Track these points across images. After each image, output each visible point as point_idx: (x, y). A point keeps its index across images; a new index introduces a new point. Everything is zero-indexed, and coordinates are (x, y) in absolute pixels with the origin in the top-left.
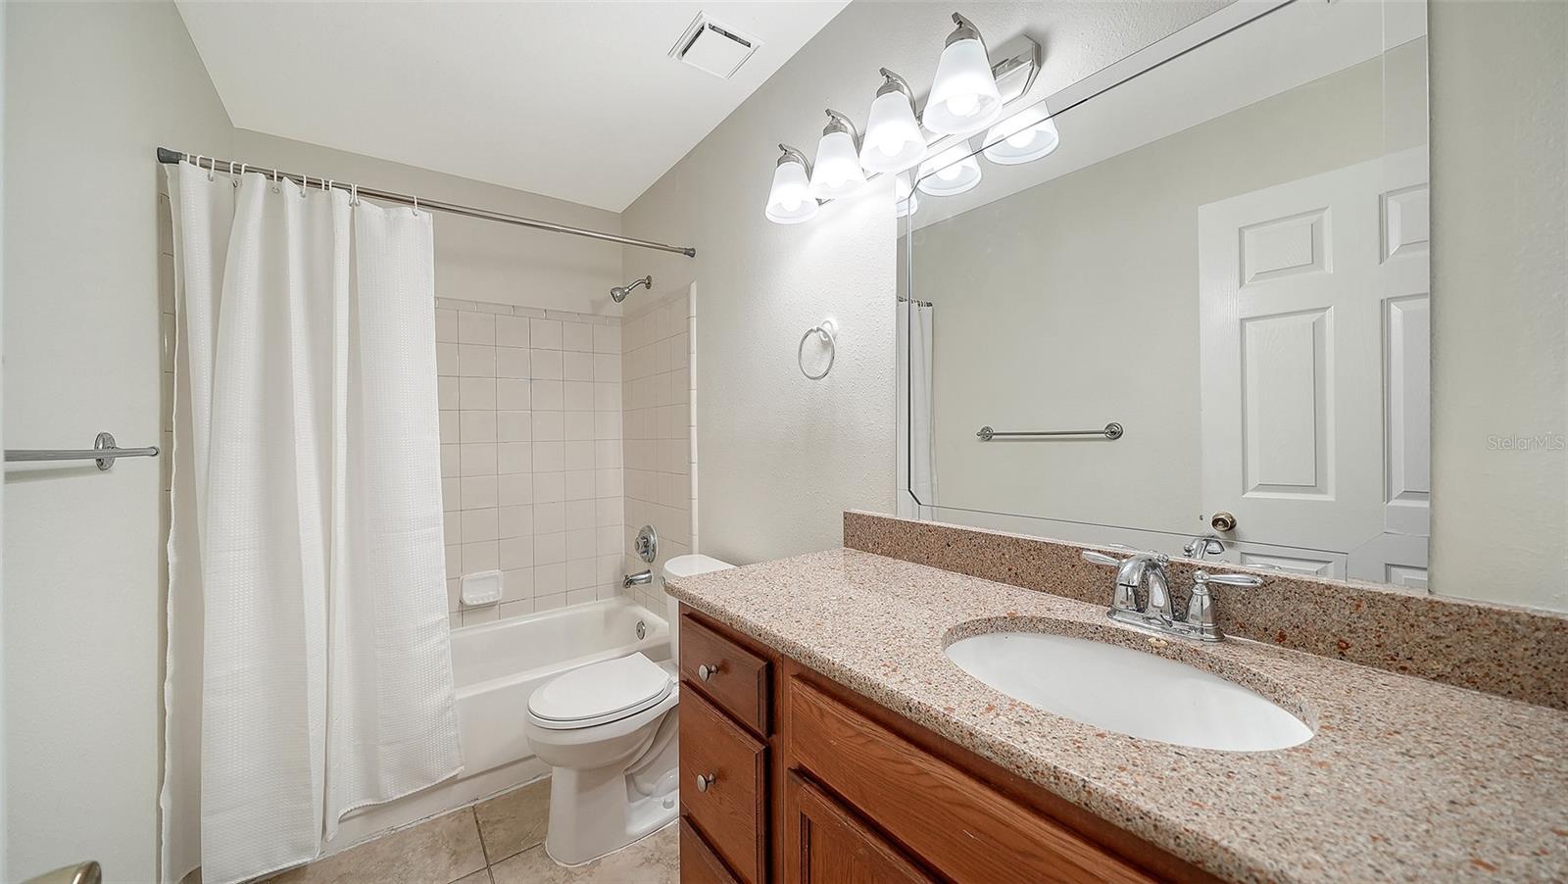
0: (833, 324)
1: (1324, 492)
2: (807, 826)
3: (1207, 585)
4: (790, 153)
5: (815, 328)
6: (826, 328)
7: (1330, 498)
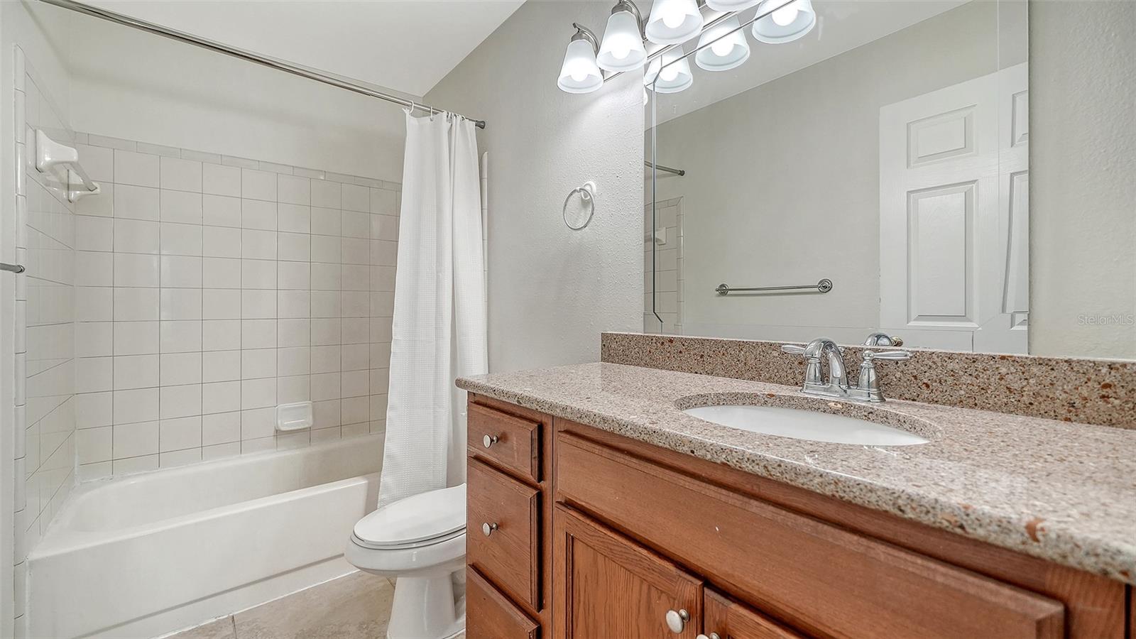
0: (593, 186)
1: (970, 321)
2: (571, 541)
3: (873, 360)
4: (583, 32)
5: (578, 188)
6: (588, 188)
7: (974, 325)
